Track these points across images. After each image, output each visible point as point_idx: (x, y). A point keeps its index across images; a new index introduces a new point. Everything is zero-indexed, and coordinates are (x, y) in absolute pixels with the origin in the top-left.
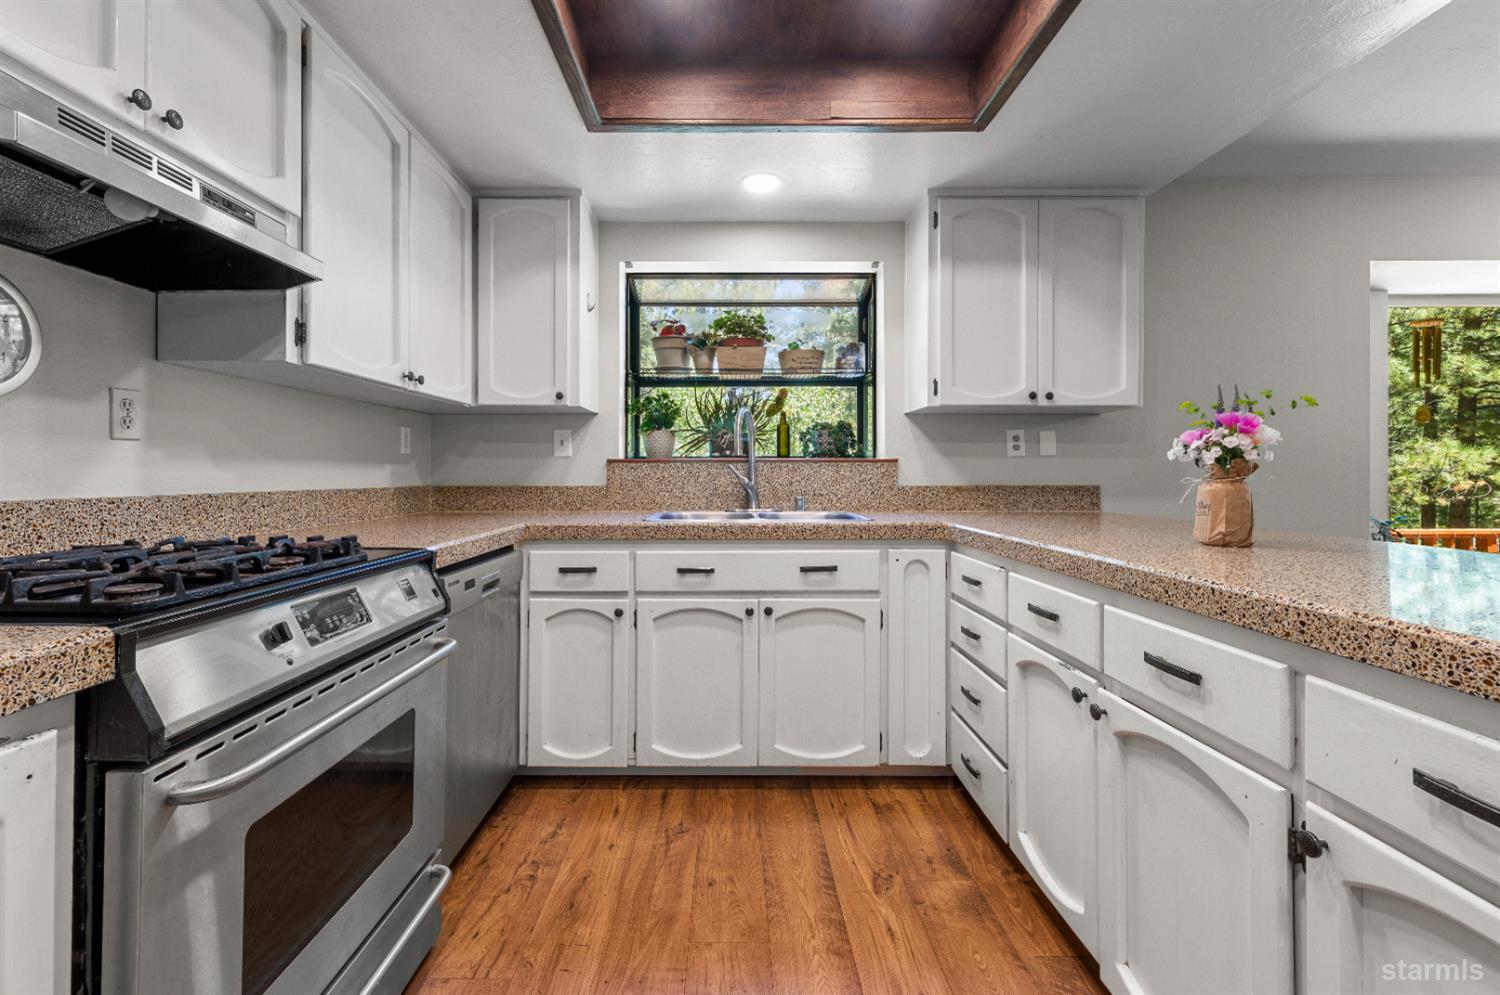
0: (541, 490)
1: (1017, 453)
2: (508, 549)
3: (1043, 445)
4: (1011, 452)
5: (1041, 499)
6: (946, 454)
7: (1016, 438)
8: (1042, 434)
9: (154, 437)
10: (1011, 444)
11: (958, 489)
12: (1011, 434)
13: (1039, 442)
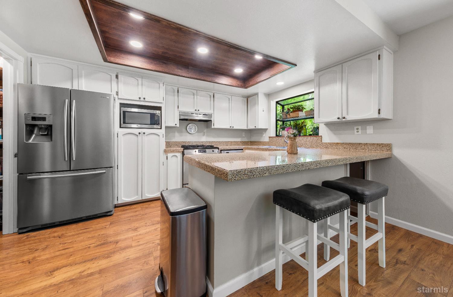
0: (261, 142)
1: (358, 133)
2: (242, 149)
3: (367, 131)
4: (356, 133)
5: (365, 147)
6: (335, 134)
7: (357, 129)
8: (367, 127)
9: (207, 136)
10: (356, 131)
11: (338, 143)
12: (356, 128)
13: (366, 130)
